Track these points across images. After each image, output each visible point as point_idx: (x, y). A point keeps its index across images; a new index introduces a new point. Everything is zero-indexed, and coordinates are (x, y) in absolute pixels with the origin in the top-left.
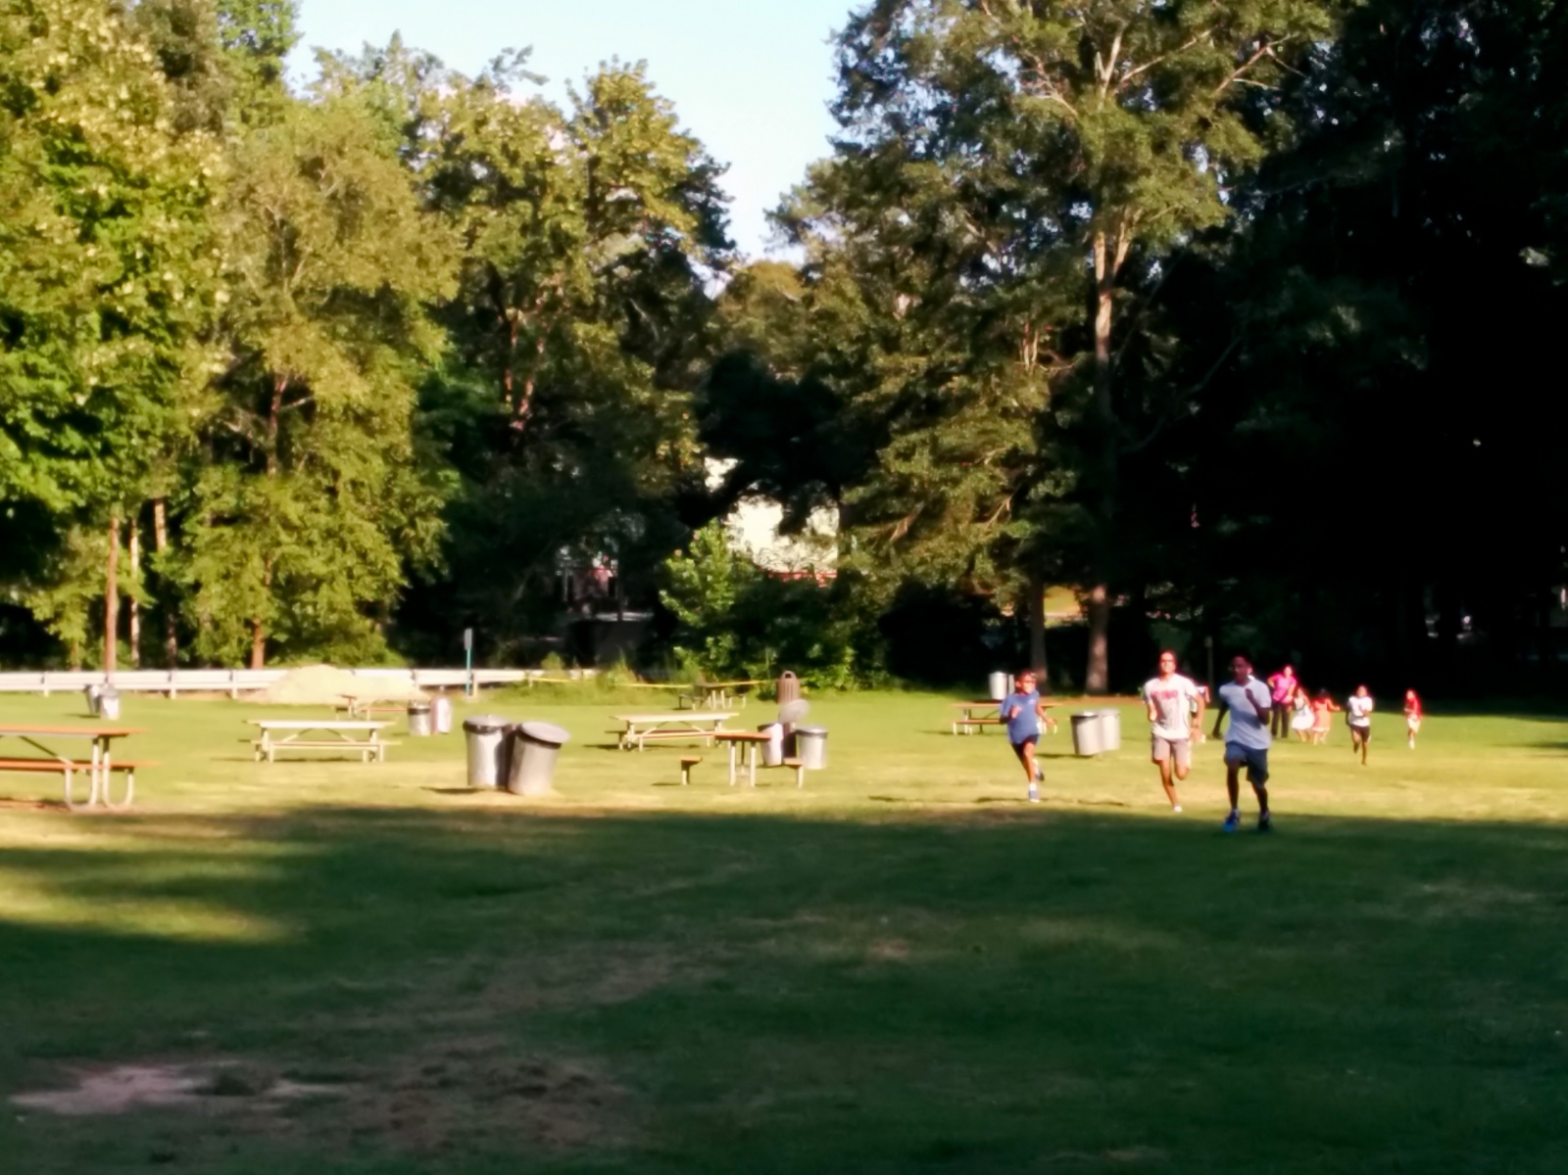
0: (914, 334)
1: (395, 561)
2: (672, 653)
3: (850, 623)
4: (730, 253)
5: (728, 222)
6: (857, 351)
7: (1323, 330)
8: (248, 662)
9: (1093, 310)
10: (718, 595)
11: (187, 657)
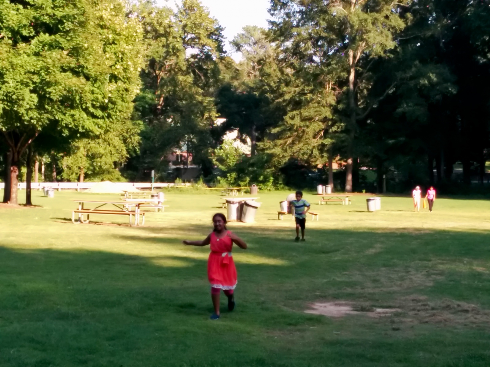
0: (295, 81)
1: (124, 148)
2: (217, 179)
3: (271, 169)
4: (225, 55)
5: (224, 45)
6: (277, 86)
7: (425, 81)
8: (79, 180)
9: (349, 73)
10: (231, 161)
11: (60, 178)
